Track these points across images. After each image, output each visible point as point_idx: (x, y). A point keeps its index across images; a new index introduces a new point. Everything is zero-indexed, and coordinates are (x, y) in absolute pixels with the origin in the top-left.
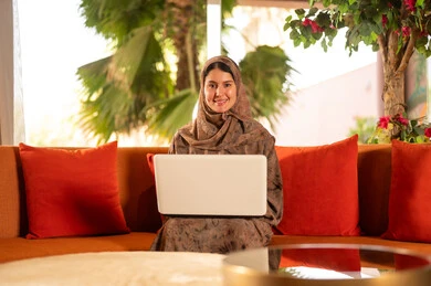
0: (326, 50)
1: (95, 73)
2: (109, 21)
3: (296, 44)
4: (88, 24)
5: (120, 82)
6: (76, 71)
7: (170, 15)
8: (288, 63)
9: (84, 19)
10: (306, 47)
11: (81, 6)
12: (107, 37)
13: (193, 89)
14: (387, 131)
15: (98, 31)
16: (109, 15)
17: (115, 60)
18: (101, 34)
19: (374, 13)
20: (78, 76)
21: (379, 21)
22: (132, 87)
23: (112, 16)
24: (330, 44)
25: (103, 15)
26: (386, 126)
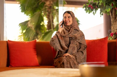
0: (94, 15)
1: (24, 25)
2: (28, 10)
3: (87, 12)
4: (22, 11)
5: (31, 27)
6: (19, 24)
7: (45, 9)
8: (79, 22)
9: (21, 10)
10: (89, 13)
11: (20, 6)
12: (27, 15)
13: (52, 29)
14: (112, 37)
15: (25, 14)
16: (28, 9)
17: (30, 21)
18: (26, 14)
19: (109, 3)
20: (19, 26)
21: (111, 5)
22: (35, 29)
23: (29, 9)
24: (95, 13)
25: (26, 9)
26: (112, 36)
